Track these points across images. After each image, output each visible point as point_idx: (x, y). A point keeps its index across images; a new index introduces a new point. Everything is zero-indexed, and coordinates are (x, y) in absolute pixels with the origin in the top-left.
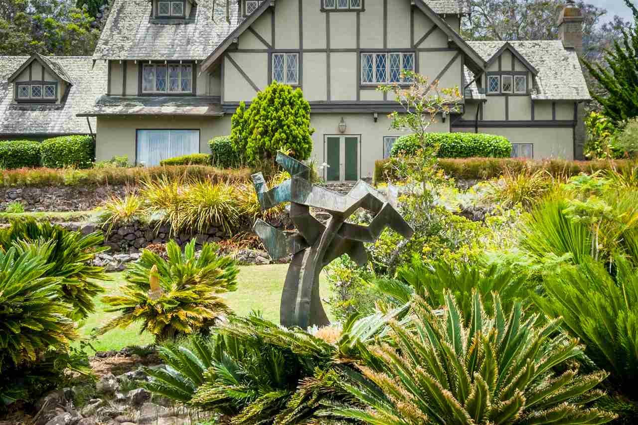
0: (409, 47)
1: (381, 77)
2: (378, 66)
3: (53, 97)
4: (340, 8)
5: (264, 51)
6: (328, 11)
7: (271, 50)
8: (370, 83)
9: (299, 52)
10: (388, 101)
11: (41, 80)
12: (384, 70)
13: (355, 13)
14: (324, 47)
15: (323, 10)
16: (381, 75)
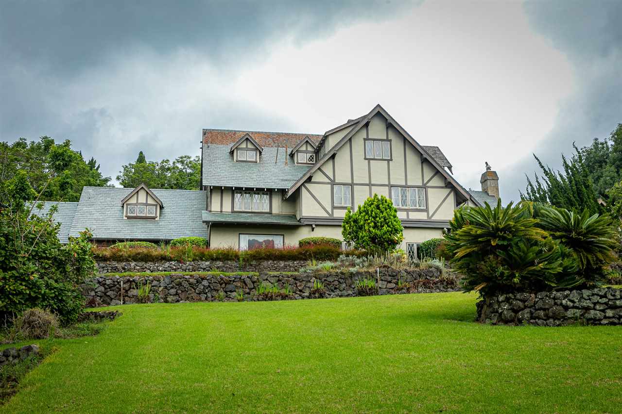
0: (421, 185)
1: (405, 204)
2: (402, 197)
3: (154, 215)
4: (377, 158)
5: (328, 183)
6: (369, 160)
7: (333, 183)
8: (398, 207)
9: (351, 185)
10: (410, 219)
11: (145, 202)
12: (406, 199)
13: (386, 162)
14: (368, 182)
15: (365, 159)
16: (404, 202)
